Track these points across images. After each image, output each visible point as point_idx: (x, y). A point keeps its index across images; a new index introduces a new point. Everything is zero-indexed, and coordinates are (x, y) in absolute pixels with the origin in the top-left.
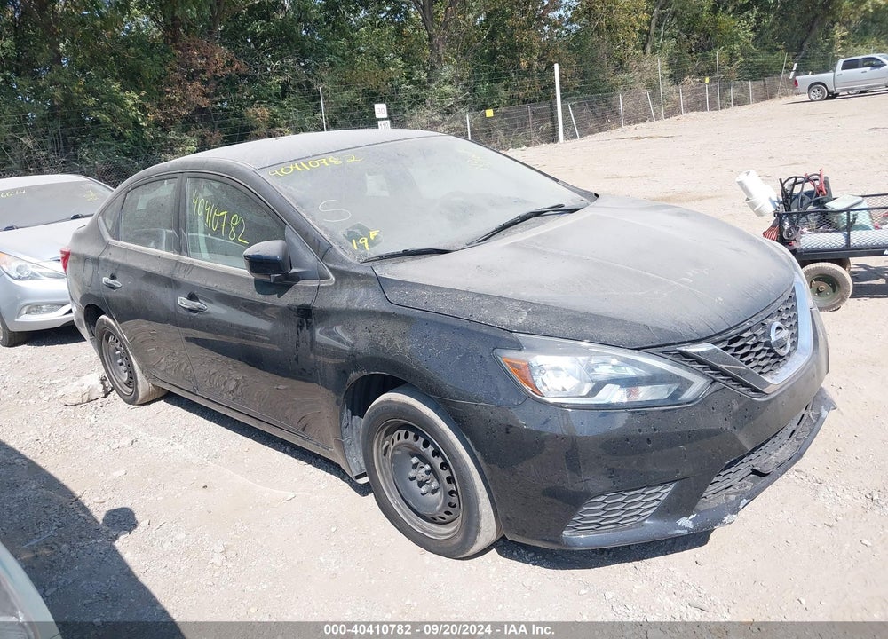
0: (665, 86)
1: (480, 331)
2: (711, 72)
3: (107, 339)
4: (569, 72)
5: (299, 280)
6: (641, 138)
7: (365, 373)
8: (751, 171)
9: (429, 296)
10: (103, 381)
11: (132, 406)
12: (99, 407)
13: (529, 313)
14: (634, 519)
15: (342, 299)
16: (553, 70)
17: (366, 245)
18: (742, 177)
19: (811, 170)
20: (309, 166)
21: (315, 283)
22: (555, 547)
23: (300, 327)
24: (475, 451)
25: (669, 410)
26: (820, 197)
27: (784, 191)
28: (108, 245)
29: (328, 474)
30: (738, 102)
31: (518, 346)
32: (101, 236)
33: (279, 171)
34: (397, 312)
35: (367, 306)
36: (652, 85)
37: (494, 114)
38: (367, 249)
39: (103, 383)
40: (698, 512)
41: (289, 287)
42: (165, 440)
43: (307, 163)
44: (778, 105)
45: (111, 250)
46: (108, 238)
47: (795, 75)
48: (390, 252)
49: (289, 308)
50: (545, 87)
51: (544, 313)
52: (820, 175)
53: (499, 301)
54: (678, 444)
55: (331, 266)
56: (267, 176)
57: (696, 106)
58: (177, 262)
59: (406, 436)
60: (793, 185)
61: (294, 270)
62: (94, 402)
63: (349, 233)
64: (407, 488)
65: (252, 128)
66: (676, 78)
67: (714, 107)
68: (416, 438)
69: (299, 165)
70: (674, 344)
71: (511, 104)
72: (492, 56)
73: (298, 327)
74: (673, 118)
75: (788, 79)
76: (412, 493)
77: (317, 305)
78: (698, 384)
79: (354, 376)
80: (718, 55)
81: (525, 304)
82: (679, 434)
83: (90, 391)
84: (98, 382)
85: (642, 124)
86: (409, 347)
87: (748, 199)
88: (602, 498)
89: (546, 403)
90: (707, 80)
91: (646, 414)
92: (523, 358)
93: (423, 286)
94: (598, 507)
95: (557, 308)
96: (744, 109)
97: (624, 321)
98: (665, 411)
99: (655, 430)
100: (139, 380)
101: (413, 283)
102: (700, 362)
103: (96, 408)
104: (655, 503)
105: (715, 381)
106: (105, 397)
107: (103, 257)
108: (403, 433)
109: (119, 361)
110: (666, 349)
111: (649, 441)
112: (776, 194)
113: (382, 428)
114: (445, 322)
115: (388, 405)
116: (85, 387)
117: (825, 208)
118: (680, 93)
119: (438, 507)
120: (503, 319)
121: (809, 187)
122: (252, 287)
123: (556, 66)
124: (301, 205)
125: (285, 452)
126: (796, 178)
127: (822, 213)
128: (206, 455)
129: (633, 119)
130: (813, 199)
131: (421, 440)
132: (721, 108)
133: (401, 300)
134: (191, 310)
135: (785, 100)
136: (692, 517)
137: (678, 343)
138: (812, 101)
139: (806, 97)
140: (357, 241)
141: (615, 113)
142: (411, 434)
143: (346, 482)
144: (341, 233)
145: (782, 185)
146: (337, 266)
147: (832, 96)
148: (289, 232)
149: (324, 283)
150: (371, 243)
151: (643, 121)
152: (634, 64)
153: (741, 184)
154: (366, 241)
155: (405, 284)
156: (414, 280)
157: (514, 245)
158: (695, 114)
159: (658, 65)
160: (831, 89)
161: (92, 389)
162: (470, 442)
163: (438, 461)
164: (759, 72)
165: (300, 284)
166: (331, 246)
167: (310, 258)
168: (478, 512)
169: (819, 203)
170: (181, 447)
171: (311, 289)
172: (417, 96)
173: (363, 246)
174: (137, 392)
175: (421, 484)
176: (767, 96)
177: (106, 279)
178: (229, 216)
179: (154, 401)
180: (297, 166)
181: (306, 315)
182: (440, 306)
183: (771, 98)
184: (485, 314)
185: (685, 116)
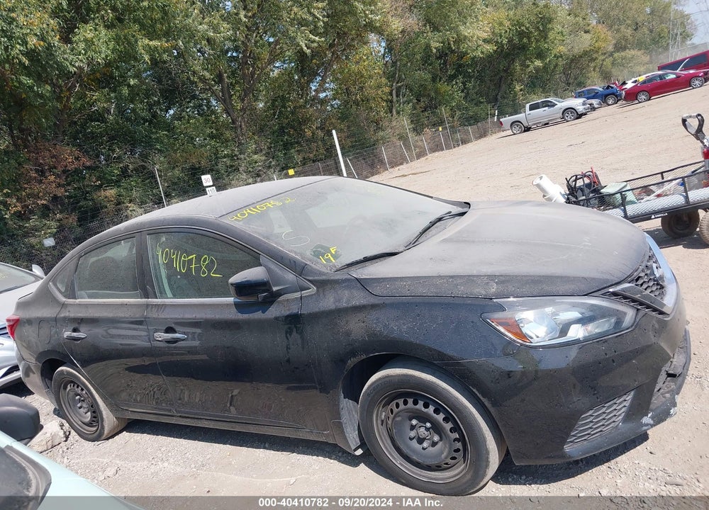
0: (411, 136)
1: (465, 302)
2: (441, 123)
3: (65, 388)
4: (343, 135)
5: (281, 295)
6: (406, 176)
7: (364, 357)
8: (544, 176)
9: (409, 286)
10: (62, 426)
11: (96, 443)
12: (65, 449)
13: (496, 283)
14: (611, 426)
15: (329, 302)
16: (332, 135)
17: (332, 259)
18: (537, 181)
19: (586, 169)
20: (257, 209)
21: (297, 295)
22: (559, 461)
23: (289, 332)
24: (482, 398)
25: (620, 335)
26: (596, 186)
27: (569, 187)
28: (64, 305)
29: (315, 457)
30: (464, 142)
31: (501, 308)
32: (55, 300)
33: (237, 216)
34: (387, 302)
35: (355, 302)
36: (403, 138)
37: (295, 172)
38: (334, 261)
39: (62, 429)
40: (652, 411)
41: (271, 303)
42: (146, 462)
43: (255, 208)
44: (492, 140)
45: (69, 308)
46: (63, 299)
47: (498, 119)
48: (354, 260)
49: (276, 318)
50: (328, 149)
51: (508, 281)
52: (592, 172)
53: (470, 279)
54: (631, 359)
55: (310, 278)
56: (229, 221)
57: (437, 148)
58: (147, 305)
59: (405, 403)
60: (575, 181)
61: (275, 289)
62: (59, 447)
63: (314, 252)
64: (409, 447)
65: (102, 208)
66: (418, 129)
67: (448, 147)
68: (415, 403)
69: (250, 210)
70: (605, 288)
71: (304, 164)
72: (282, 130)
73: (287, 333)
74: (423, 159)
75: (493, 122)
76: (414, 451)
77: (304, 311)
78: (629, 314)
79: (352, 362)
80: (444, 111)
81: (491, 277)
82: (631, 352)
83: (53, 437)
84: (58, 428)
85: (401, 166)
86: (405, 327)
87: (544, 196)
88: (590, 412)
89: (536, 347)
90: (440, 129)
91: (606, 341)
92: (509, 316)
93: (401, 279)
94: (588, 420)
95: (516, 276)
96: (470, 145)
97: (569, 277)
98: (617, 336)
99: (615, 352)
100: (105, 416)
101: (391, 278)
102: (625, 297)
103: (63, 452)
104: (623, 410)
105: (638, 310)
106: (66, 441)
107: (62, 315)
108: (401, 401)
109: (79, 405)
110: (603, 291)
111: (613, 361)
112: (565, 190)
113: (382, 401)
114: (433, 301)
115: (387, 379)
116: (48, 435)
117: (601, 193)
118: (424, 140)
119: (443, 455)
120: (479, 291)
121: (587, 181)
122: (234, 310)
123: (334, 132)
124: (268, 238)
125: (265, 448)
126: (576, 176)
127: (599, 197)
128: (193, 466)
129: (394, 164)
130: (592, 189)
131: (421, 403)
132: (454, 147)
133: (385, 293)
134: (168, 342)
135: (495, 136)
136: (649, 415)
137: (609, 286)
138: (515, 134)
139: (510, 132)
140: (323, 257)
141: (382, 162)
142: (410, 401)
143: (334, 459)
144: (308, 253)
145: (568, 182)
146: (316, 278)
147: (528, 129)
148: (263, 259)
149: (305, 293)
150: (335, 257)
151: (402, 164)
152: (387, 124)
153: (538, 186)
154: (330, 256)
155: (384, 280)
156: (390, 276)
157: (445, 241)
158: (437, 154)
159: (404, 122)
160: (526, 124)
161: (54, 435)
162: (477, 393)
163: (440, 417)
164: (474, 120)
165: (281, 298)
166: (306, 264)
167: (290, 277)
168: (487, 449)
169: (597, 191)
170: (166, 464)
171: (294, 300)
172: (232, 166)
173: (329, 259)
174: (103, 427)
175: (421, 441)
176: (483, 135)
177: (67, 334)
178: (198, 259)
179: (117, 434)
180: (249, 211)
181: (294, 321)
182: (421, 290)
183: (485, 136)
184: (462, 290)
185: (430, 156)
